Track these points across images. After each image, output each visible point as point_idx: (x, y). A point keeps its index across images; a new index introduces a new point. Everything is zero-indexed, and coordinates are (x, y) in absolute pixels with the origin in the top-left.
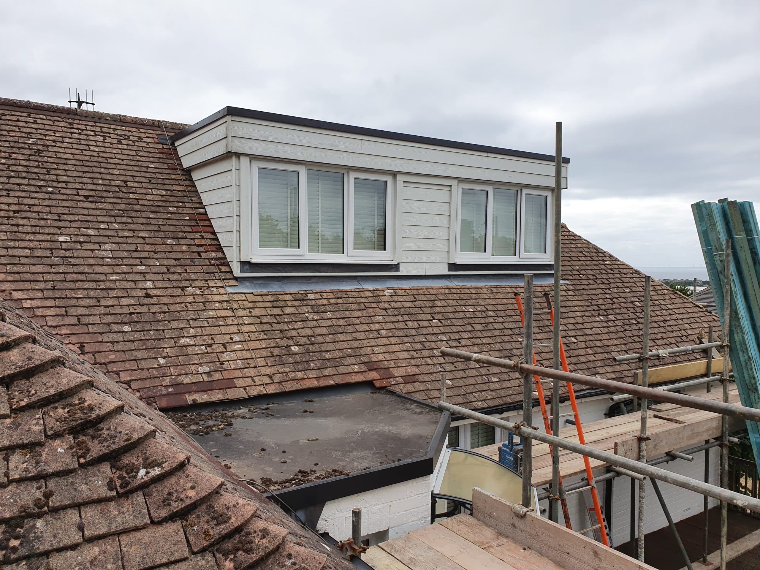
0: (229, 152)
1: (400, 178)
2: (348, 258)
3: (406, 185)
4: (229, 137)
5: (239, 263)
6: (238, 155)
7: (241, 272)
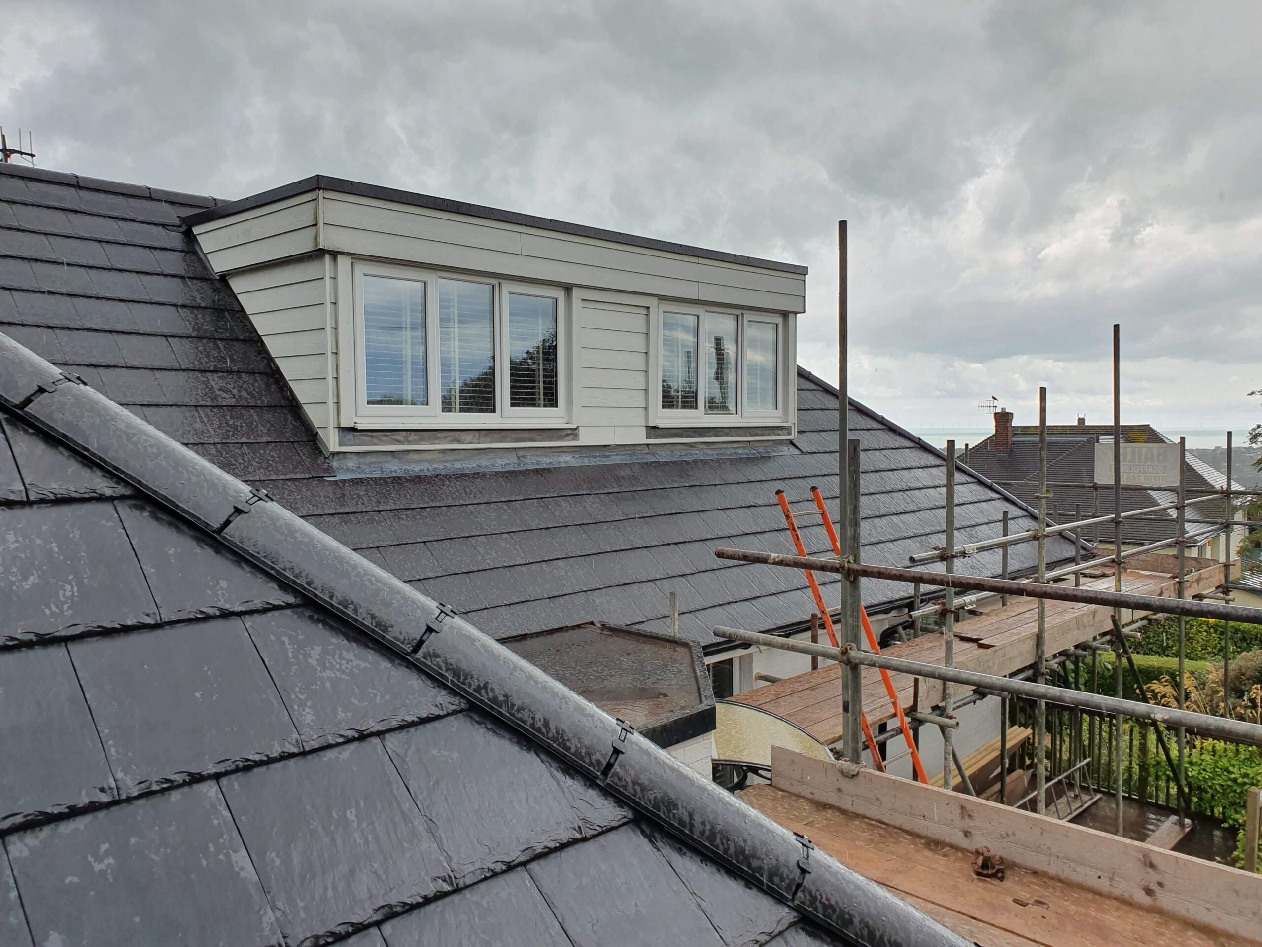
0: (320, 249)
1: (576, 293)
2: (504, 421)
3: (586, 304)
4: (321, 224)
5: (337, 430)
6: (335, 254)
7: (340, 445)
